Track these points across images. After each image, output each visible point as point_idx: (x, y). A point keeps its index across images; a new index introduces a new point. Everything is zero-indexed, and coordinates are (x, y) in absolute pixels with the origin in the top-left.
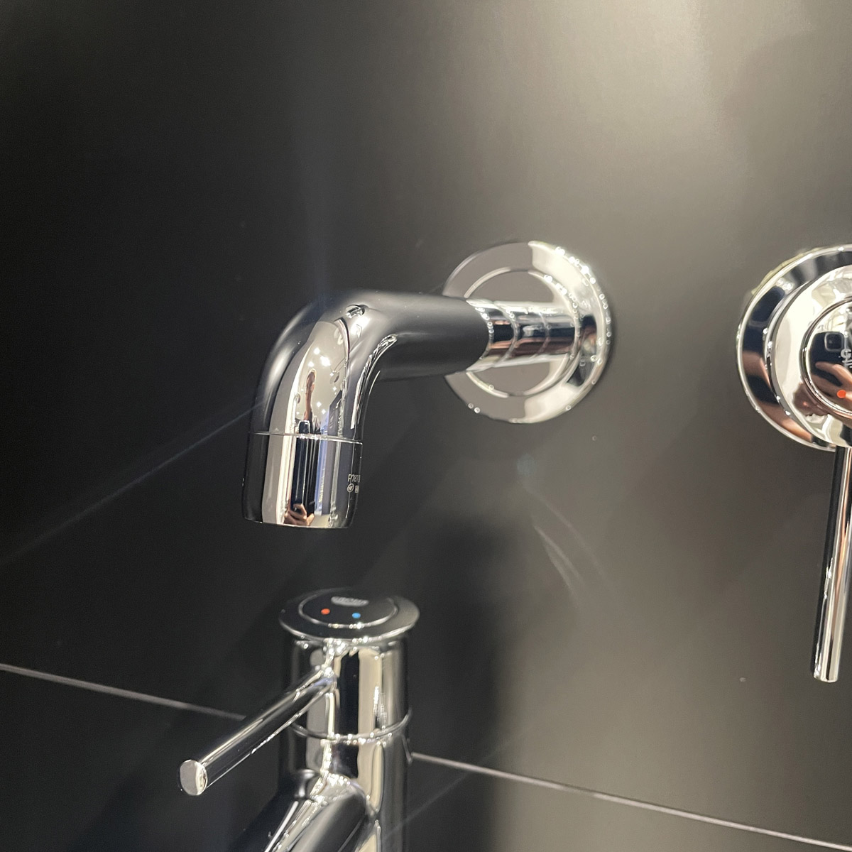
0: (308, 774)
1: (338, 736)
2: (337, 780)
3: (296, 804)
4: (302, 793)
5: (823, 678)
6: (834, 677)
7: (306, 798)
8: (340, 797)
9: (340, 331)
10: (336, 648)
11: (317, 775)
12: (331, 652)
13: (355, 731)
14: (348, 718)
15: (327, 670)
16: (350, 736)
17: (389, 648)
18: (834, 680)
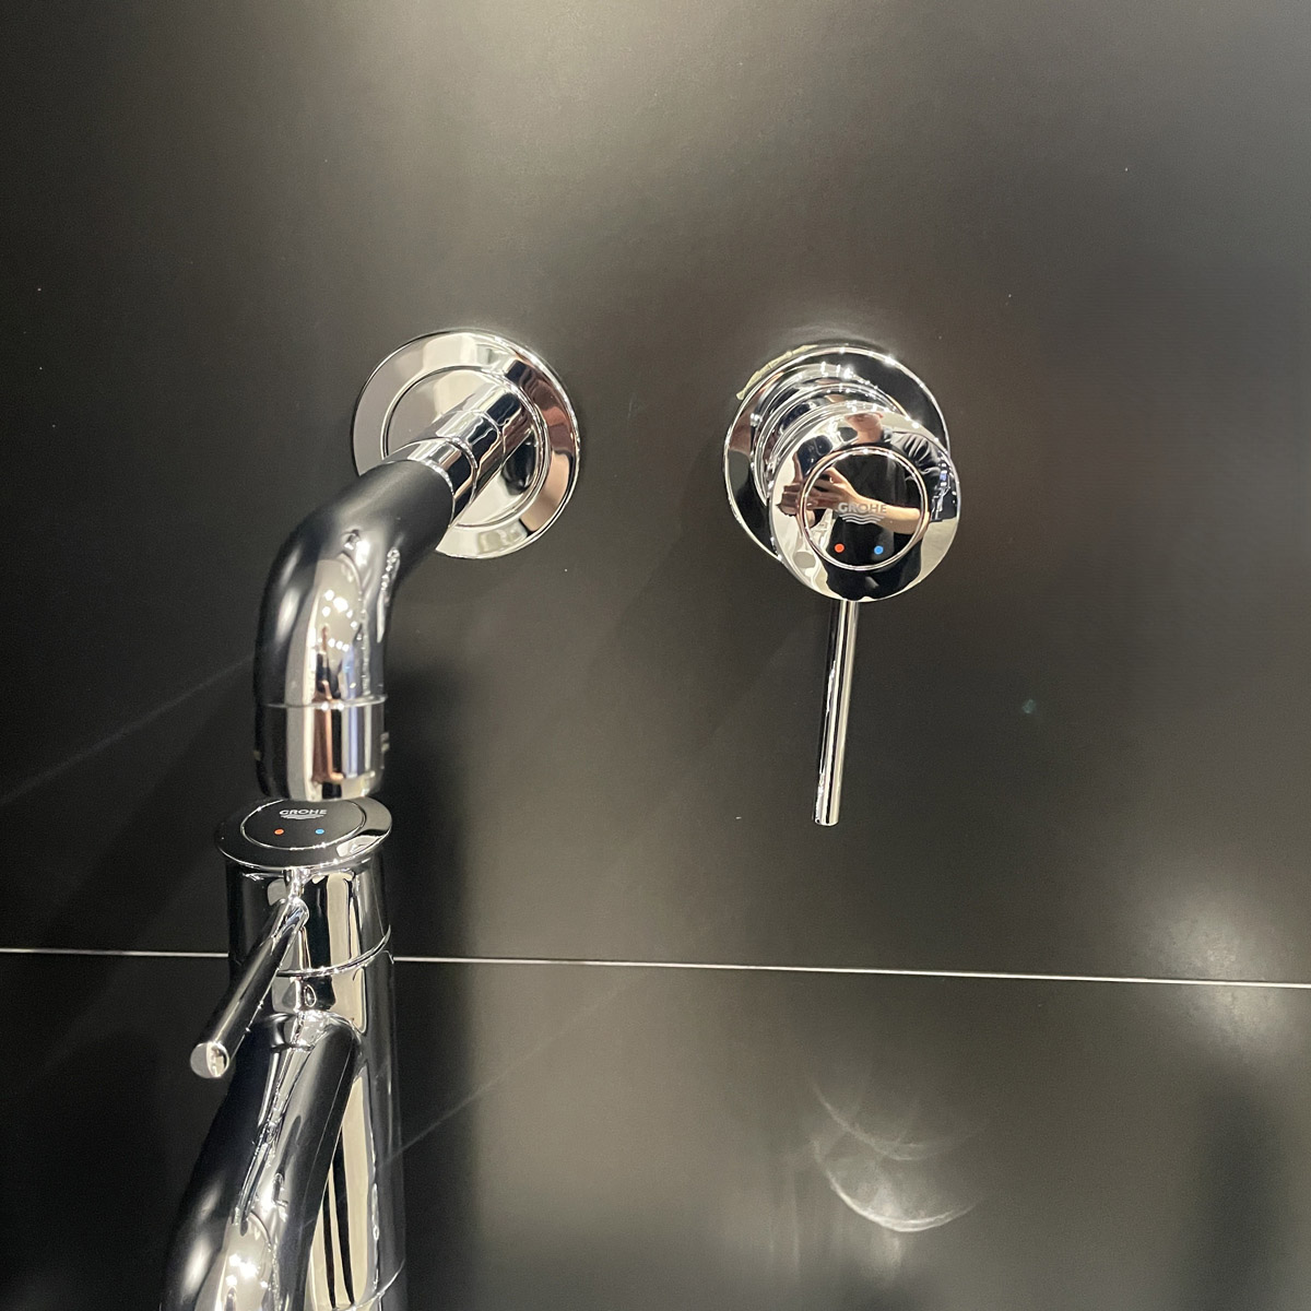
0: (279, 1018)
1: (310, 970)
2: (313, 1016)
3: (276, 1056)
4: (279, 1040)
5: (824, 823)
6: (834, 821)
7: (286, 1045)
8: (322, 1036)
10: (299, 875)
11: (290, 1016)
12: (296, 881)
13: (327, 963)
14: (320, 950)
15: (294, 902)
16: (323, 969)
17: (364, 867)
18: (835, 823)
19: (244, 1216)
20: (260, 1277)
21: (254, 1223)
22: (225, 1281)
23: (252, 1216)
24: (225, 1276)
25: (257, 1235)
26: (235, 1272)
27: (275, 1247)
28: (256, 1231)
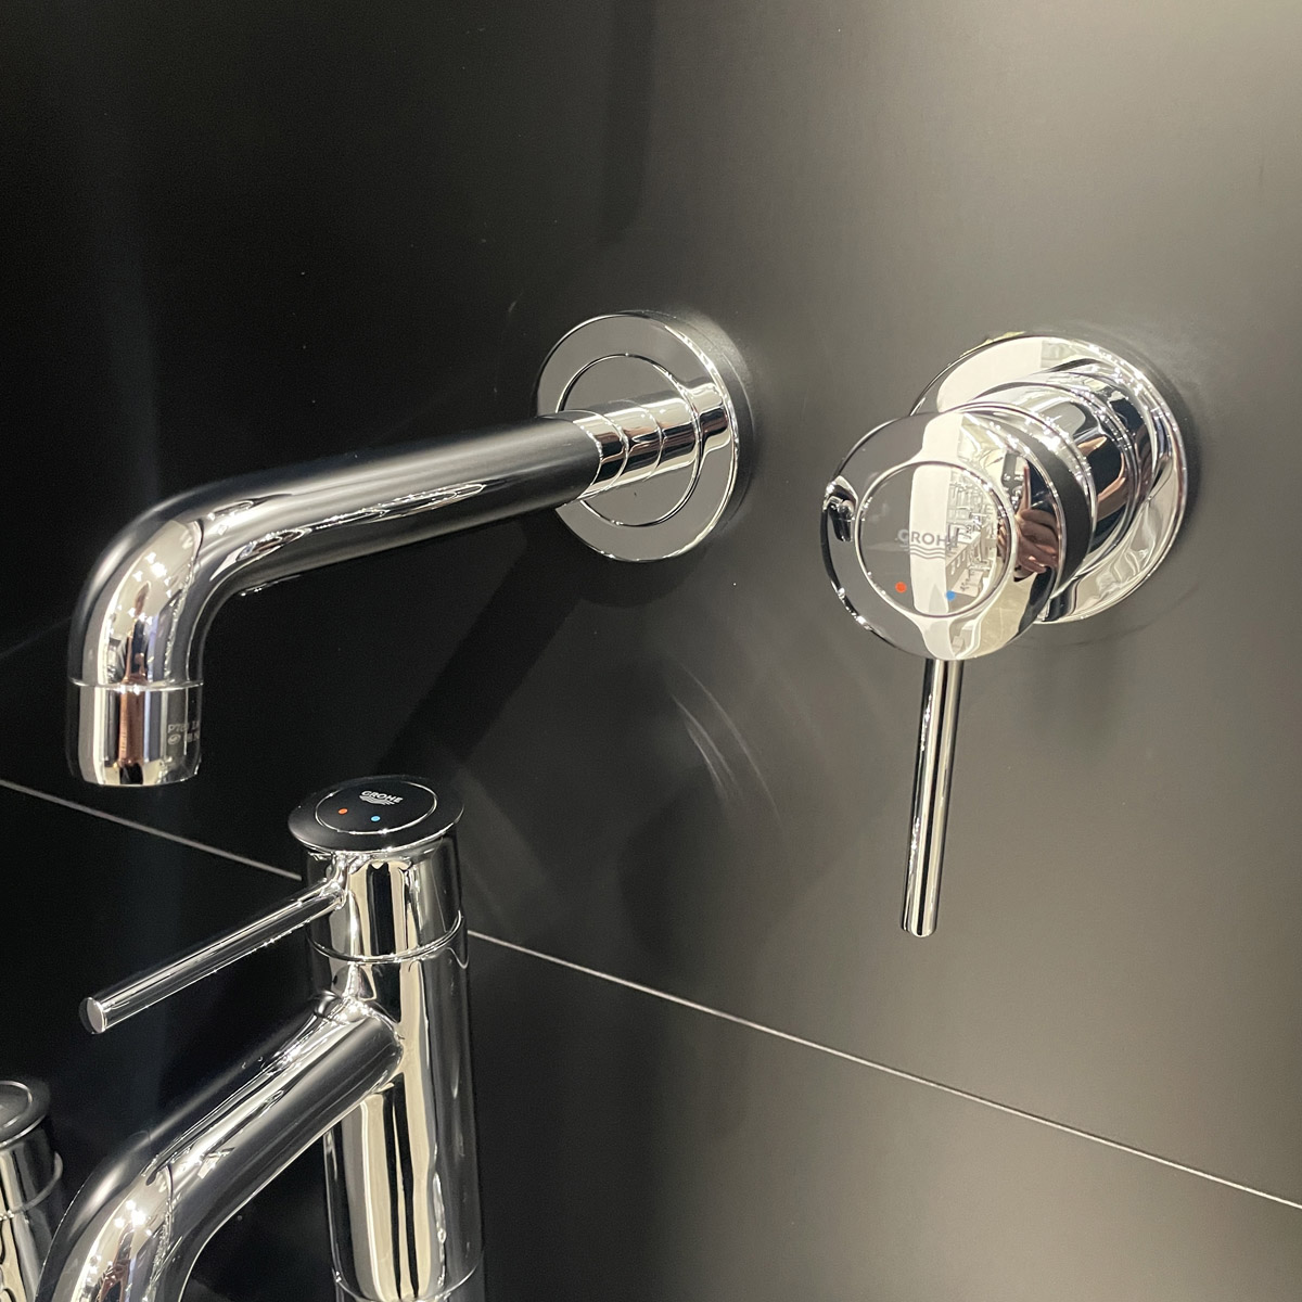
0: (328, 996)
9: (191, 534)
11: (339, 999)
13: (391, 951)
19: (159, 1168)
20: (149, 1224)
21: (164, 1178)
22: (112, 1222)
23: (166, 1170)
24: (115, 1217)
25: (162, 1189)
26: (127, 1217)
27: (174, 1202)
28: (163, 1183)
